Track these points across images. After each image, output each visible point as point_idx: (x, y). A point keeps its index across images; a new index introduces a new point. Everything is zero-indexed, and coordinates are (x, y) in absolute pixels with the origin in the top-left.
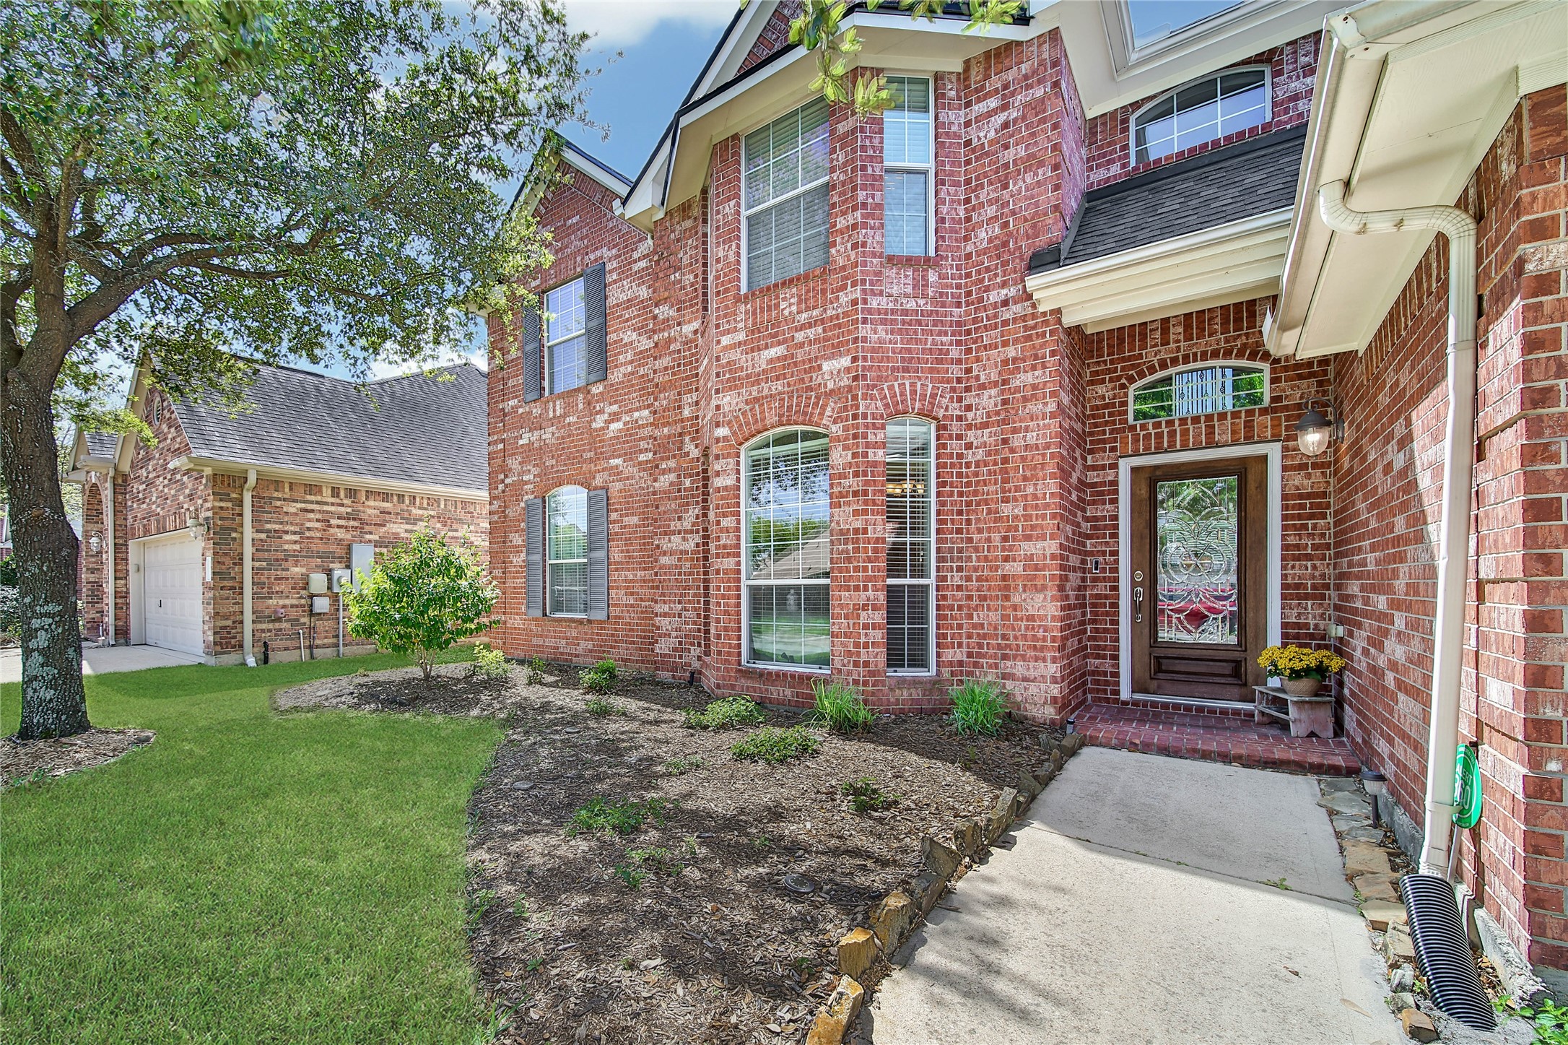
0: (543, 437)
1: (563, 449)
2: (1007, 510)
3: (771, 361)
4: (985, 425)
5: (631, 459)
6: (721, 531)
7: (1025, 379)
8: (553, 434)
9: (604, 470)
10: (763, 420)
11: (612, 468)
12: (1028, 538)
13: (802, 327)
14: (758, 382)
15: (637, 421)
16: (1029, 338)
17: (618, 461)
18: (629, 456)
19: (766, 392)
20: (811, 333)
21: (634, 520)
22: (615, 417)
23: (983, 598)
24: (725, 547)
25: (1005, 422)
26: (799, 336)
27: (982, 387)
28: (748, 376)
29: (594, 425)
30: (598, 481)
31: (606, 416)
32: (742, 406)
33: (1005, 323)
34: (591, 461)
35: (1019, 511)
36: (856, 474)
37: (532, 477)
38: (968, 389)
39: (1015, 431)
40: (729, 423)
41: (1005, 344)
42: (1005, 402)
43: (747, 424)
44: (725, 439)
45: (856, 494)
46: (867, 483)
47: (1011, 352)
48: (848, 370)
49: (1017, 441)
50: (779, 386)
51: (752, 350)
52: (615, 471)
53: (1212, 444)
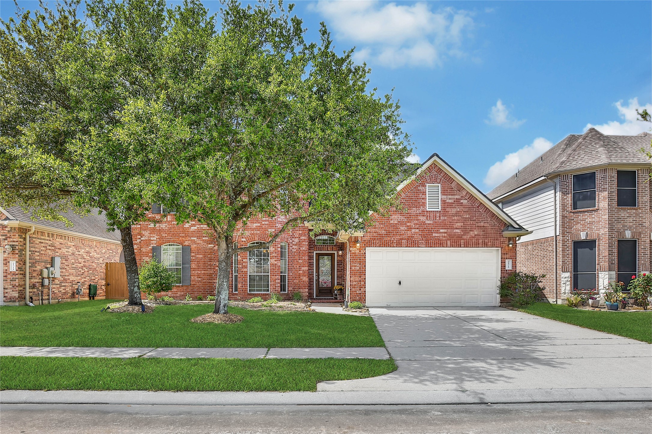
0: (161, 226)
1: (171, 231)
2: (300, 261)
3: (256, 226)
4: (296, 245)
5: (200, 238)
6: (243, 262)
7: (302, 238)
8: (166, 226)
9: (190, 240)
10: (255, 239)
11: (192, 240)
12: (303, 267)
13: (264, 221)
14: (253, 230)
15: (202, 228)
16: (303, 230)
17: (195, 238)
18: (198, 237)
19: (255, 233)
20: (266, 223)
21: (201, 256)
22: (193, 225)
23: (295, 278)
24: (244, 266)
25: (299, 245)
26: (263, 223)
27: (295, 238)
28: (251, 228)
29: (184, 226)
30: (186, 243)
31: (190, 224)
32: (250, 235)
33: (300, 227)
34: (183, 237)
35: (302, 262)
36: (275, 253)
37: (155, 239)
38: (293, 238)
39: (301, 247)
40: (246, 238)
41: (300, 231)
42: (299, 241)
43: (250, 239)
44: (244, 241)
45: (275, 257)
46: (277, 255)
47: (300, 232)
48: (274, 232)
49: (301, 249)
50: (258, 232)
51: (252, 223)
52: (194, 242)
53: (328, 250)
